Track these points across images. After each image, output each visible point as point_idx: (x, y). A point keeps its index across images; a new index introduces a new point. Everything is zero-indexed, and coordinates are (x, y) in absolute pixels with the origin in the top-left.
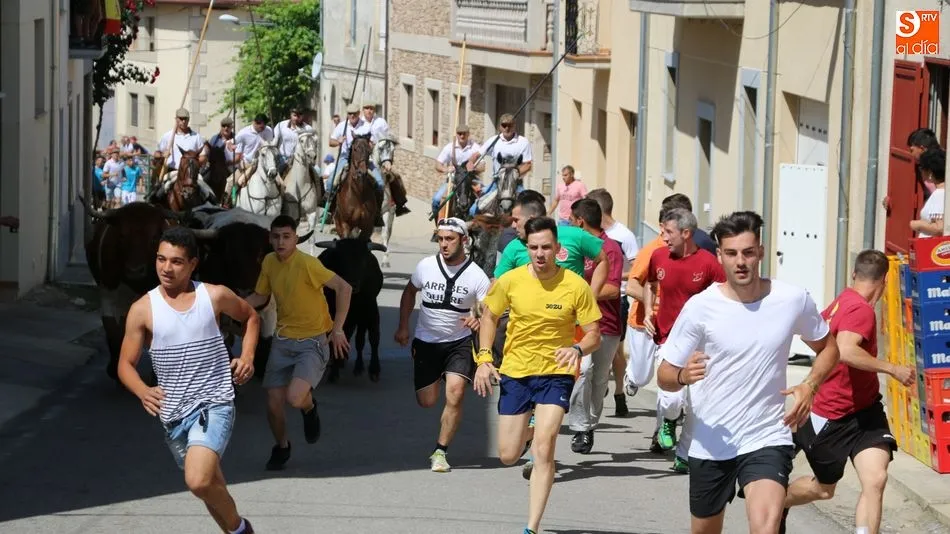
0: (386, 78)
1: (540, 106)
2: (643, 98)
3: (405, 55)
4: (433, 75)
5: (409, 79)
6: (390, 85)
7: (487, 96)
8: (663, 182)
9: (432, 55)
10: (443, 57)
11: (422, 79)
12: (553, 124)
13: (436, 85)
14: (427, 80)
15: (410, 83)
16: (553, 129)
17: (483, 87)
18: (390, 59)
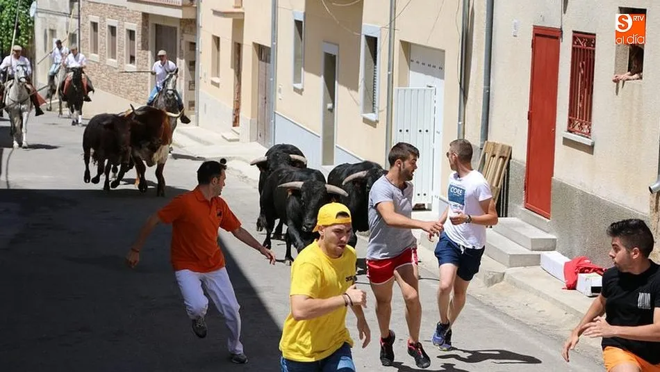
0: (79, 19)
1: (188, 38)
2: (274, 38)
3: (92, 4)
4: (112, 17)
5: (95, 19)
6: (81, 23)
7: (150, 30)
8: (292, 89)
9: (111, 5)
10: (118, 6)
11: (104, 19)
12: (197, 49)
13: (114, 23)
14: (107, 20)
15: (95, 21)
16: (197, 51)
17: (147, 25)
18: (81, 7)
